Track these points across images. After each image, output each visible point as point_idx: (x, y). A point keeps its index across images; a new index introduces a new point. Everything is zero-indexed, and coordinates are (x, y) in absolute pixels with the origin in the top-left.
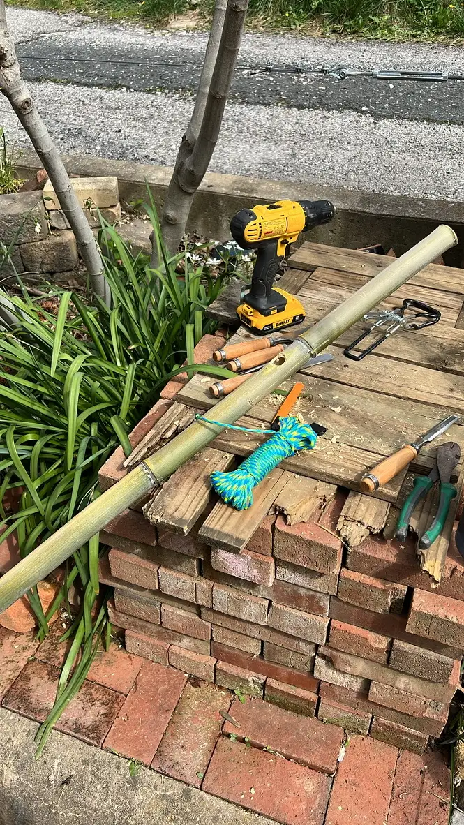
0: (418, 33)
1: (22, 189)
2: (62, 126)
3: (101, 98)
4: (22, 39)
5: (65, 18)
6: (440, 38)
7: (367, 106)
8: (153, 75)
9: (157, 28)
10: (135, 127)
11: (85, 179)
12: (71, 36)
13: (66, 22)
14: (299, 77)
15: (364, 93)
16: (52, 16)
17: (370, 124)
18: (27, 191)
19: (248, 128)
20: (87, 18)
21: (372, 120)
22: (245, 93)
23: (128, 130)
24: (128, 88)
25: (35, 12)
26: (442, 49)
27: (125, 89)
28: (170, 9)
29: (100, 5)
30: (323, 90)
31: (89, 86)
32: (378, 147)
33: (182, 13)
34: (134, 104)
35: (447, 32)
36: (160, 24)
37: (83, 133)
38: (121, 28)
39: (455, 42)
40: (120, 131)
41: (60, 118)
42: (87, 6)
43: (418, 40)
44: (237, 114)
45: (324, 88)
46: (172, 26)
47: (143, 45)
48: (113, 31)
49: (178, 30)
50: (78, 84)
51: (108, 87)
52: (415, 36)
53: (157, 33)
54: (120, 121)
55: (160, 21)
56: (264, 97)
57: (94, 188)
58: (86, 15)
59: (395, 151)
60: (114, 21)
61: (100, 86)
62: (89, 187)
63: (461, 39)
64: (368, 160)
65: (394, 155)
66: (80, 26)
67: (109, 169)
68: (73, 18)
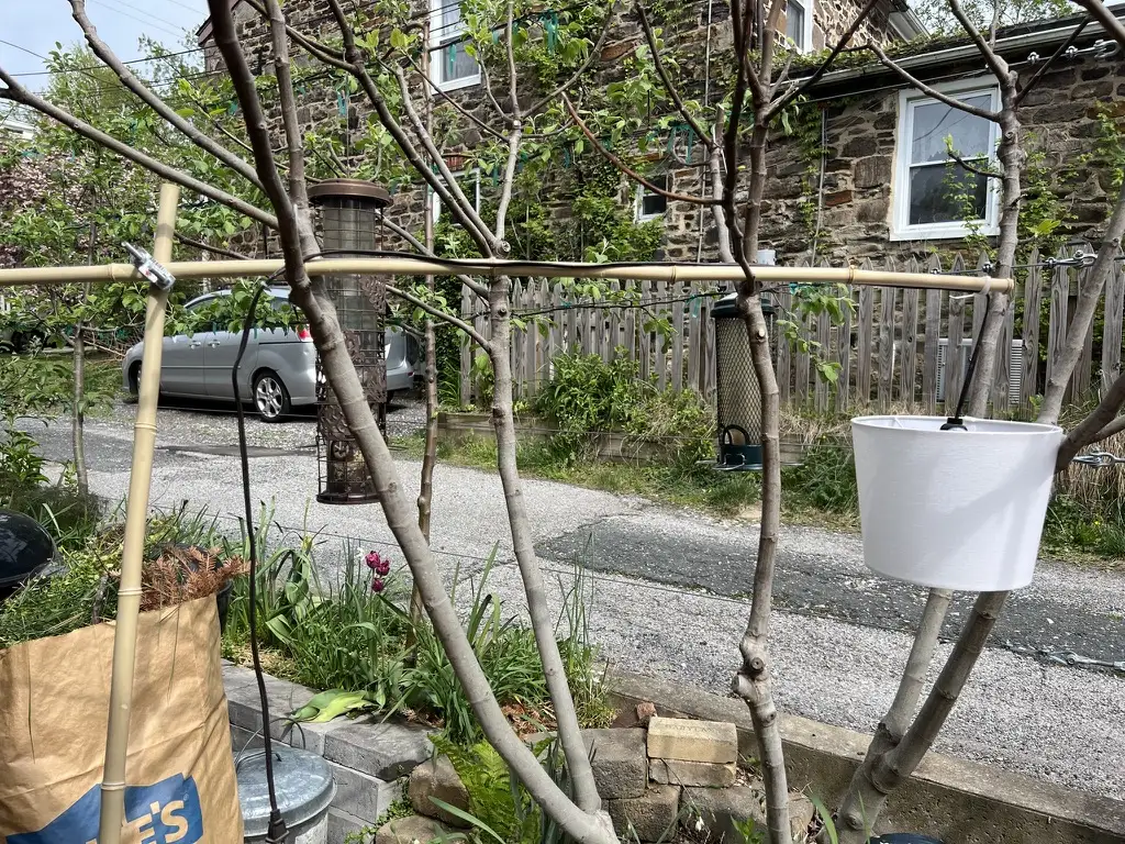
0: (1057, 549)
1: (616, 724)
2: (636, 631)
3: (678, 599)
4: (585, 522)
5: (625, 500)
6: (1089, 558)
7: (1025, 646)
8: (737, 578)
9: (724, 516)
10: (722, 640)
11: (697, 723)
12: (635, 521)
13: (627, 504)
14: (918, 595)
15: (1015, 626)
16: (611, 497)
17: (1035, 671)
18: (623, 726)
19: (866, 657)
20: (647, 501)
21: (1036, 665)
22: (854, 611)
23: (714, 643)
24: (709, 590)
25: (593, 491)
26: (1097, 573)
27: (704, 590)
28: (741, 499)
29: (661, 489)
30: (957, 617)
31: (663, 583)
32: (1058, 706)
33: (753, 503)
34: (718, 611)
35: (1097, 552)
36: (729, 513)
37: (662, 642)
38: (685, 514)
39: (1111, 564)
40: (705, 644)
41: (632, 618)
42: (647, 489)
43: (1060, 558)
44: (849, 637)
45: (958, 614)
46: (743, 516)
47: (716, 538)
48: (678, 517)
49: (750, 520)
50: (650, 579)
51: (685, 586)
52: (1053, 553)
53: (726, 523)
54: (703, 631)
55: (729, 510)
56: (879, 618)
57: (710, 737)
58: (647, 498)
59: (1084, 715)
60: (677, 506)
61: (675, 584)
62: (704, 735)
63: (1120, 562)
64: (1049, 725)
65: (1085, 721)
66: (641, 509)
67: (723, 710)
68: (634, 501)
